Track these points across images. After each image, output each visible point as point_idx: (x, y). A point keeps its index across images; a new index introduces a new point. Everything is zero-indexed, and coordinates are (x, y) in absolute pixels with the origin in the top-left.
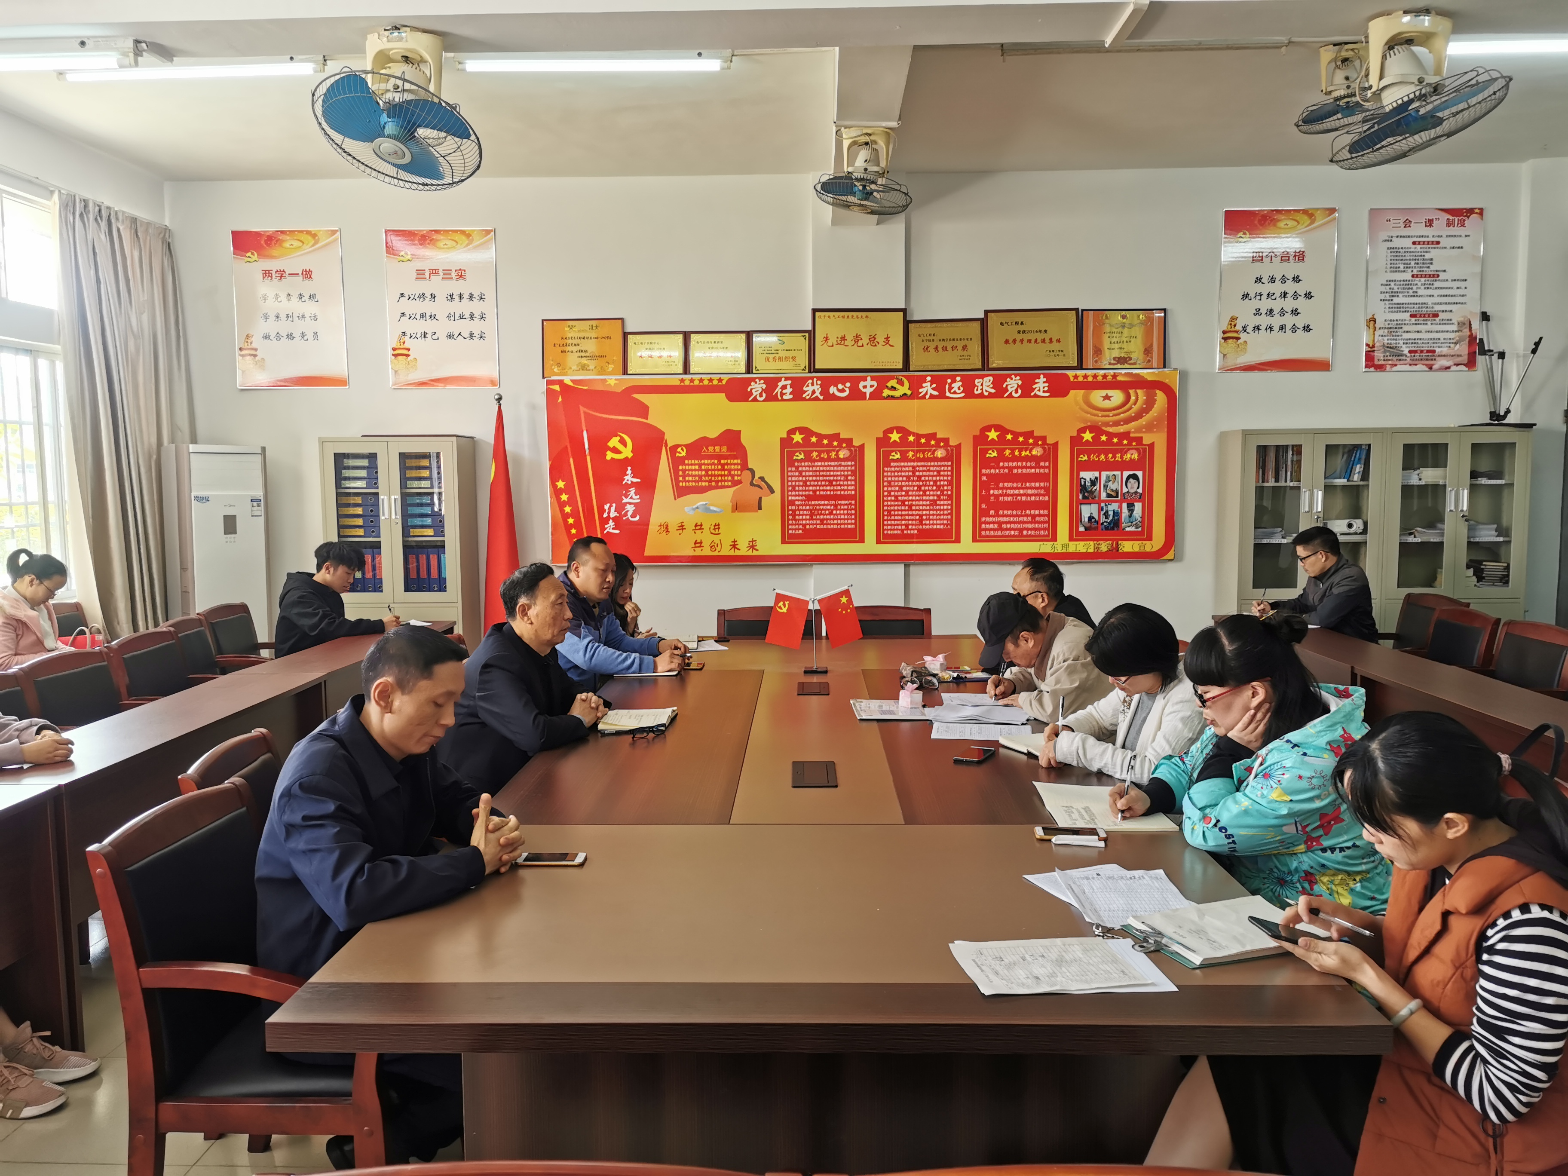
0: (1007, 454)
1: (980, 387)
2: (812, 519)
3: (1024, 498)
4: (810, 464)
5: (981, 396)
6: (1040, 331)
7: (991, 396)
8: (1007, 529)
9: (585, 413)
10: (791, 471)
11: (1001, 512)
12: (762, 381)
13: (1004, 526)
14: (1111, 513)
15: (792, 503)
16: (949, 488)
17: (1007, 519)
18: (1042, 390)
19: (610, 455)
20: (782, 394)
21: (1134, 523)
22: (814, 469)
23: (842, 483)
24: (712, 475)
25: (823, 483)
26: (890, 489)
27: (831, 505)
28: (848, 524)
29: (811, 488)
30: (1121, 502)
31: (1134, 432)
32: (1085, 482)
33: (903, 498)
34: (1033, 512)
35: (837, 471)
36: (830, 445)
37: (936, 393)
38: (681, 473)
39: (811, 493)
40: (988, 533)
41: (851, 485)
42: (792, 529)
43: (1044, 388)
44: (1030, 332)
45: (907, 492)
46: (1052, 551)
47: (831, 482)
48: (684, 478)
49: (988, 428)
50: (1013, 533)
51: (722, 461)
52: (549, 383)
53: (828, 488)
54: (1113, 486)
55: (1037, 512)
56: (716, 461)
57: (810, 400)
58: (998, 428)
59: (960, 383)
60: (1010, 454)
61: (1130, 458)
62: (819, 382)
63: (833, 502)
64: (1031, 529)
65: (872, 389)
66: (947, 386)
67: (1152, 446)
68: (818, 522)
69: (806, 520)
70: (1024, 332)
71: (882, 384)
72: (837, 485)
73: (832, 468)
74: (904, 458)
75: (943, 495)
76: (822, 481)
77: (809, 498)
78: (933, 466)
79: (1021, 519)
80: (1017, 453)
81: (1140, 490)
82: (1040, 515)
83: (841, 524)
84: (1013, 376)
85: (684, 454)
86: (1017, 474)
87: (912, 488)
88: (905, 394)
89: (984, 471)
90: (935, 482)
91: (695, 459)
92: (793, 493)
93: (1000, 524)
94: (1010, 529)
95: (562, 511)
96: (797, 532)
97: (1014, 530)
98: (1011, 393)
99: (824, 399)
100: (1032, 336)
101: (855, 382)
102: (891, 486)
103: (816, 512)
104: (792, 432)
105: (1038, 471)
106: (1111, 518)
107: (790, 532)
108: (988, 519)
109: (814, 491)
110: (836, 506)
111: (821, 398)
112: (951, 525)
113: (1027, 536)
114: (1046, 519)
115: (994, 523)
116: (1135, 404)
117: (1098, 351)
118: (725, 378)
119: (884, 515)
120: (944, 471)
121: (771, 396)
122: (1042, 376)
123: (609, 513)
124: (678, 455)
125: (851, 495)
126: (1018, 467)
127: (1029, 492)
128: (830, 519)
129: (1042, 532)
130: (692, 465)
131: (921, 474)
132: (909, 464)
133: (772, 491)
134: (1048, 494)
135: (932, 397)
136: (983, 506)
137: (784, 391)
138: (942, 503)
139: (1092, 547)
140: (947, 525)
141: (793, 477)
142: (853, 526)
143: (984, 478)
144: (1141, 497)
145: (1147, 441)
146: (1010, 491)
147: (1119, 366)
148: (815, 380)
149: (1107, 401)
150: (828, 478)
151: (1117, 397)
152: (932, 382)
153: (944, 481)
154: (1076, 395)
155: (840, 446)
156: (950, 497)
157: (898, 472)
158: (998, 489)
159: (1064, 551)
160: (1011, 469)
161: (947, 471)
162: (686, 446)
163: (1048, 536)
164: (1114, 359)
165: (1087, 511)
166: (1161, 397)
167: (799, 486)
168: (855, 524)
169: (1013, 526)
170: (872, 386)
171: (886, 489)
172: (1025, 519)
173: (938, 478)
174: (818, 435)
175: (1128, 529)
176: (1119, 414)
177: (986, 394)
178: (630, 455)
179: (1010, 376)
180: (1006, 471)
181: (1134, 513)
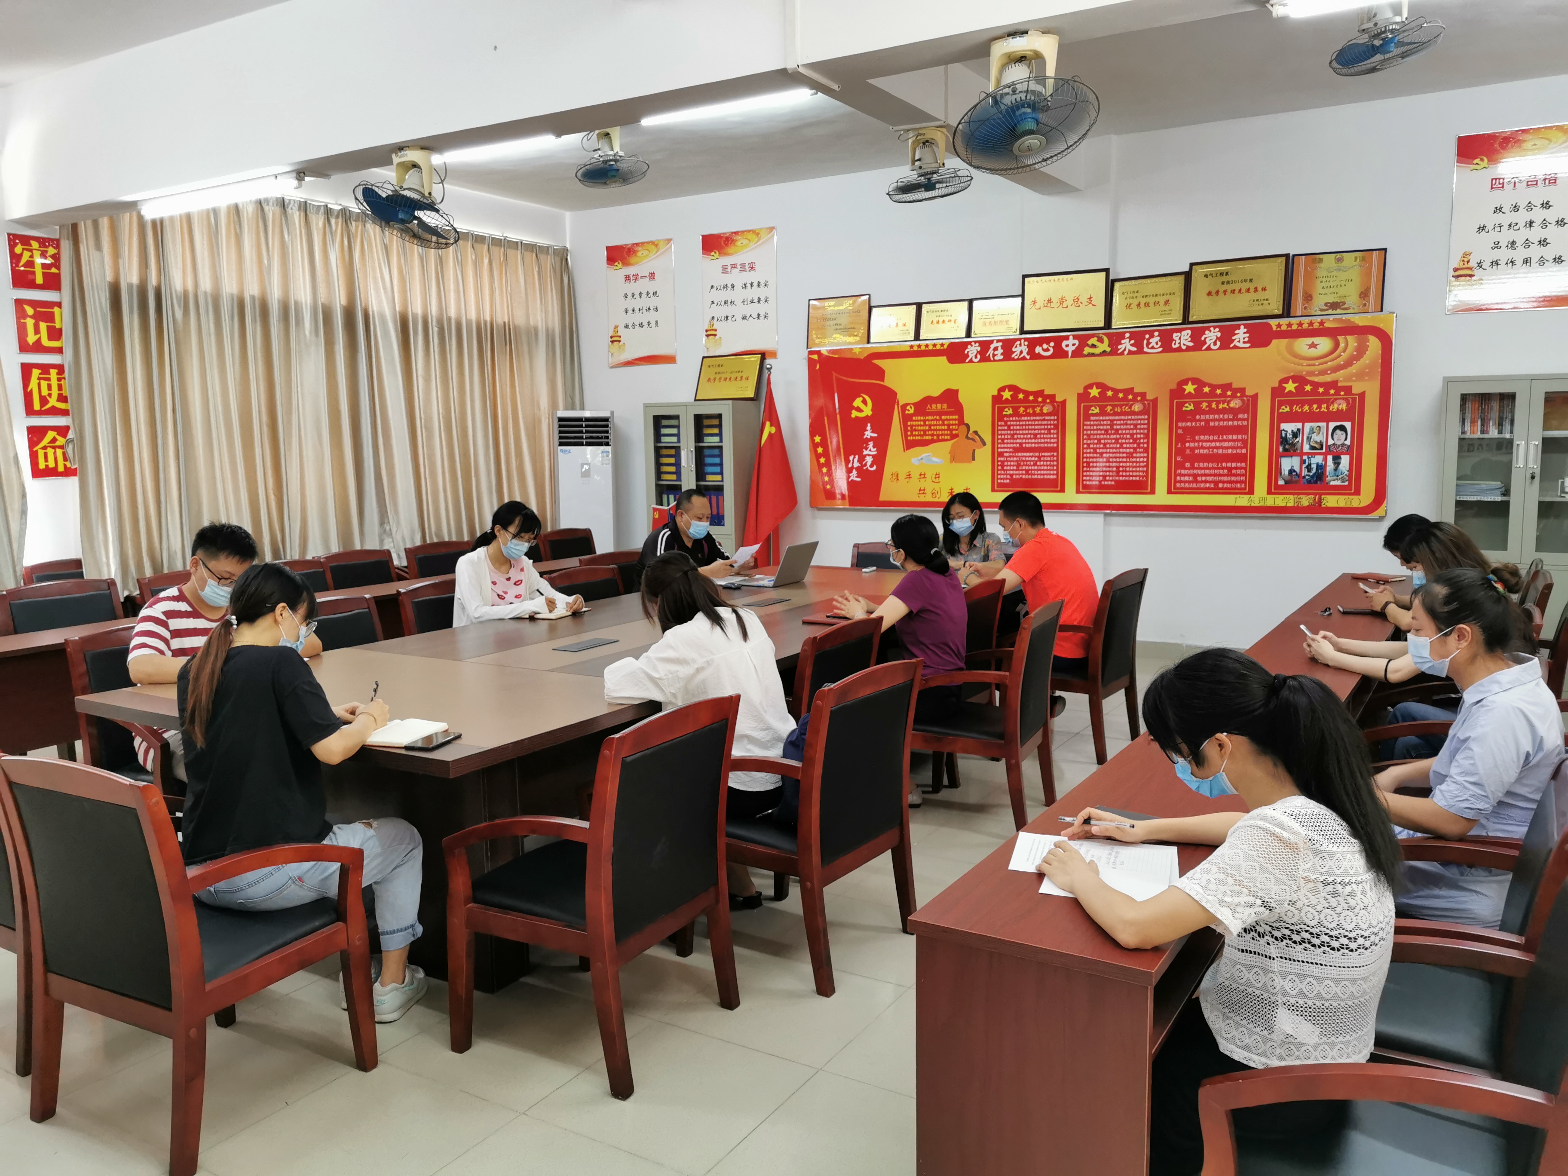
0: (1204, 407)
1: (1178, 341)
2: (1019, 470)
3: (1220, 451)
4: (1017, 418)
5: (1179, 350)
6: (1246, 281)
7: (1189, 349)
8: (1202, 482)
9: (837, 379)
10: (1001, 426)
11: (1196, 465)
12: (977, 344)
13: (1199, 479)
14: (1314, 466)
15: (1001, 454)
16: (1145, 441)
17: (1203, 472)
18: (1242, 341)
19: (854, 414)
20: (994, 355)
21: (1340, 477)
22: (1021, 423)
23: (1045, 436)
24: (934, 430)
25: (1029, 436)
26: (1089, 442)
27: (1036, 457)
28: (1050, 474)
29: (1018, 441)
30: (1325, 455)
31: (1342, 381)
32: (1286, 435)
33: (1101, 450)
34: (1229, 465)
35: (1041, 425)
36: (1035, 401)
37: (1134, 349)
38: (909, 428)
39: (1018, 445)
40: (1182, 485)
41: (1054, 438)
42: (1001, 479)
43: (1244, 338)
44: (1235, 282)
45: (1105, 444)
46: (1248, 505)
47: (1035, 435)
48: (912, 432)
49: (1185, 382)
50: (1208, 485)
51: (943, 417)
52: (811, 353)
53: (1033, 441)
54: (1317, 438)
55: (1234, 465)
56: (938, 418)
57: (1018, 359)
58: (1195, 381)
59: (1158, 338)
60: (1207, 407)
61: (1338, 409)
62: (1026, 343)
63: (1037, 454)
64: (1227, 482)
65: (1074, 348)
66: (1145, 342)
67: (1362, 395)
68: (1024, 472)
69: (1013, 470)
70: (1228, 282)
71: (1083, 341)
72: (1041, 438)
73: (1037, 423)
74: (1103, 412)
75: (1140, 448)
76: (1027, 434)
77: (1016, 450)
78: (1131, 420)
79: (1217, 471)
80: (1214, 406)
81: (1348, 442)
82: (1236, 468)
83: (1044, 475)
84: (1212, 329)
85: (912, 411)
86: (1214, 427)
87: (1109, 441)
88: (1104, 352)
89: (1180, 424)
90: (1132, 435)
91: (921, 416)
92: (1003, 446)
93: (1195, 476)
94: (1206, 482)
95: (818, 461)
96: (1005, 481)
97: (1210, 482)
98: (1209, 345)
99: (1030, 359)
100: (1236, 287)
101: (1058, 341)
102: (1090, 439)
103: (1022, 463)
104: (1002, 389)
105: (1235, 423)
106: (1314, 471)
107: (999, 481)
108: (1183, 472)
109: (1021, 444)
110: (1039, 457)
111: (1028, 357)
112: (1147, 477)
113: (1223, 488)
114: (1243, 471)
115: (1189, 475)
116: (1344, 351)
117: (1308, 298)
118: (947, 342)
119: (1083, 467)
120: (1141, 424)
121: (984, 358)
122: (1242, 327)
123: (853, 463)
124: (907, 412)
125: (1053, 448)
126: (1214, 420)
127: (1226, 444)
128: (1034, 470)
129: (1238, 485)
130: (918, 421)
131: (1118, 427)
132: (1107, 418)
133: (984, 444)
134: (1245, 447)
135: (1130, 352)
136: (1179, 459)
137: (996, 353)
138: (1138, 455)
139: (1292, 501)
140: (1143, 477)
141: (1004, 432)
142: (1055, 477)
143: (1180, 431)
144: (1349, 450)
145: (1356, 390)
146: (1206, 444)
147: (1330, 312)
148: (1023, 341)
149: (1313, 349)
150: (1033, 432)
151: (1324, 344)
152: (1130, 338)
153: (1140, 434)
154: (1278, 345)
155: (1044, 402)
156: (1146, 450)
157: (1097, 425)
158: (1194, 441)
159: (1262, 504)
160: (1207, 422)
161: (1144, 424)
162: (913, 404)
163: (1245, 489)
164: (1326, 304)
165: (1288, 464)
166: (1374, 343)
167: (1007, 439)
168: (1057, 474)
169: (1208, 478)
170: (1074, 345)
171: (1085, 441)
172: (1221, 472)
173: (1135, 431)
174: (1024, 392)
175: (1332, 483)
176: (1326, 363)
177: (1184, 347)
178: (870, 413)
179: (1208, 328)
180: (1203, 423)
181: (1341, 466)
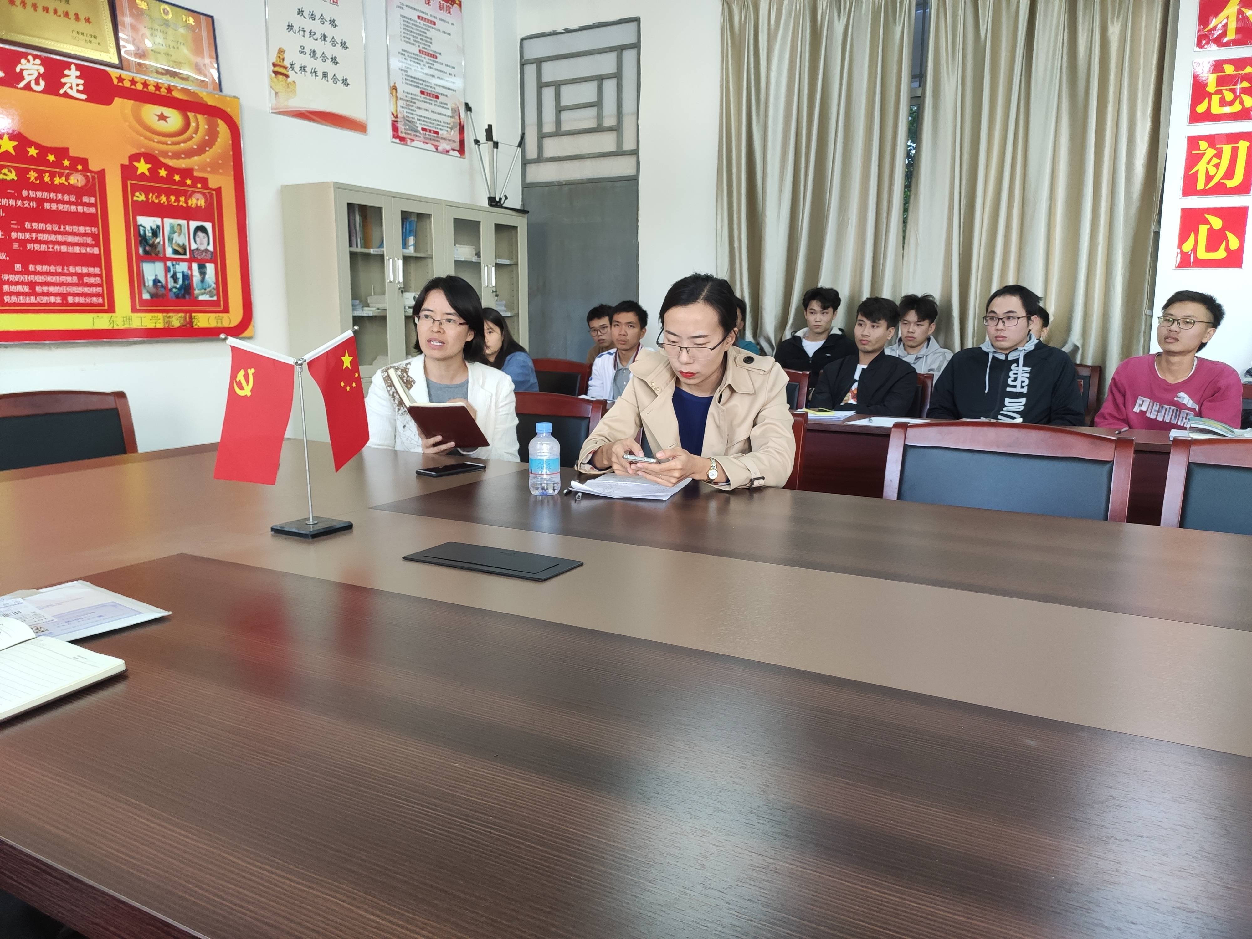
0: (32, 178)
3: (64, 249)
8: (44, 294)
11: (31, 268)
13: (38, 289)
14: (180, 276)
17: (42, 279)
18: (75, 88)
21: (208, 290)
31: (198, 170)
32: (145, 231)
34: (78, 269)
40: (14, 299)
43: (78, 85)
46: (110, 327)
50: (52, 299)
54: (180, 239)
55: (84, 270)
60: (36, 178)
61: (197, 205)
64: (79, 295)
67: (219, 190)
79: (63, 279)
81: (211, 248)
82: (89, 275)
84: (30, 58)
86: (50, 211)
93: (32, 285)
94: (48, 294)
97: (55, 295)
98: (29, 83)
105: (80, 209)
106: (180, 282)
108: (12, 278)
113: (74, 304)
114: (98, 280)
115: (21, 283)
116: (196, 132)
122: (73, 68)
126: (51, 201)
127: (71, 239)
129: (94, 300)
134: (97, 245)
139: (161, 321)
144: (212, 258)
145: (213, 183)
146: (41, 236)
149: (162, 122)
151: (174, 118)
154: (122, 106)
158: (24, 230)
159: (126, 326)
160: (41, 202)
163: (103, 305)
165: (151, 271)
166: (223, 130)
169: (51, 289)
172: (69, 279)
175: (201, 298)
176: (179, 143)
179: (25, 55)
180: (34, 204)
181: (207, 276)
